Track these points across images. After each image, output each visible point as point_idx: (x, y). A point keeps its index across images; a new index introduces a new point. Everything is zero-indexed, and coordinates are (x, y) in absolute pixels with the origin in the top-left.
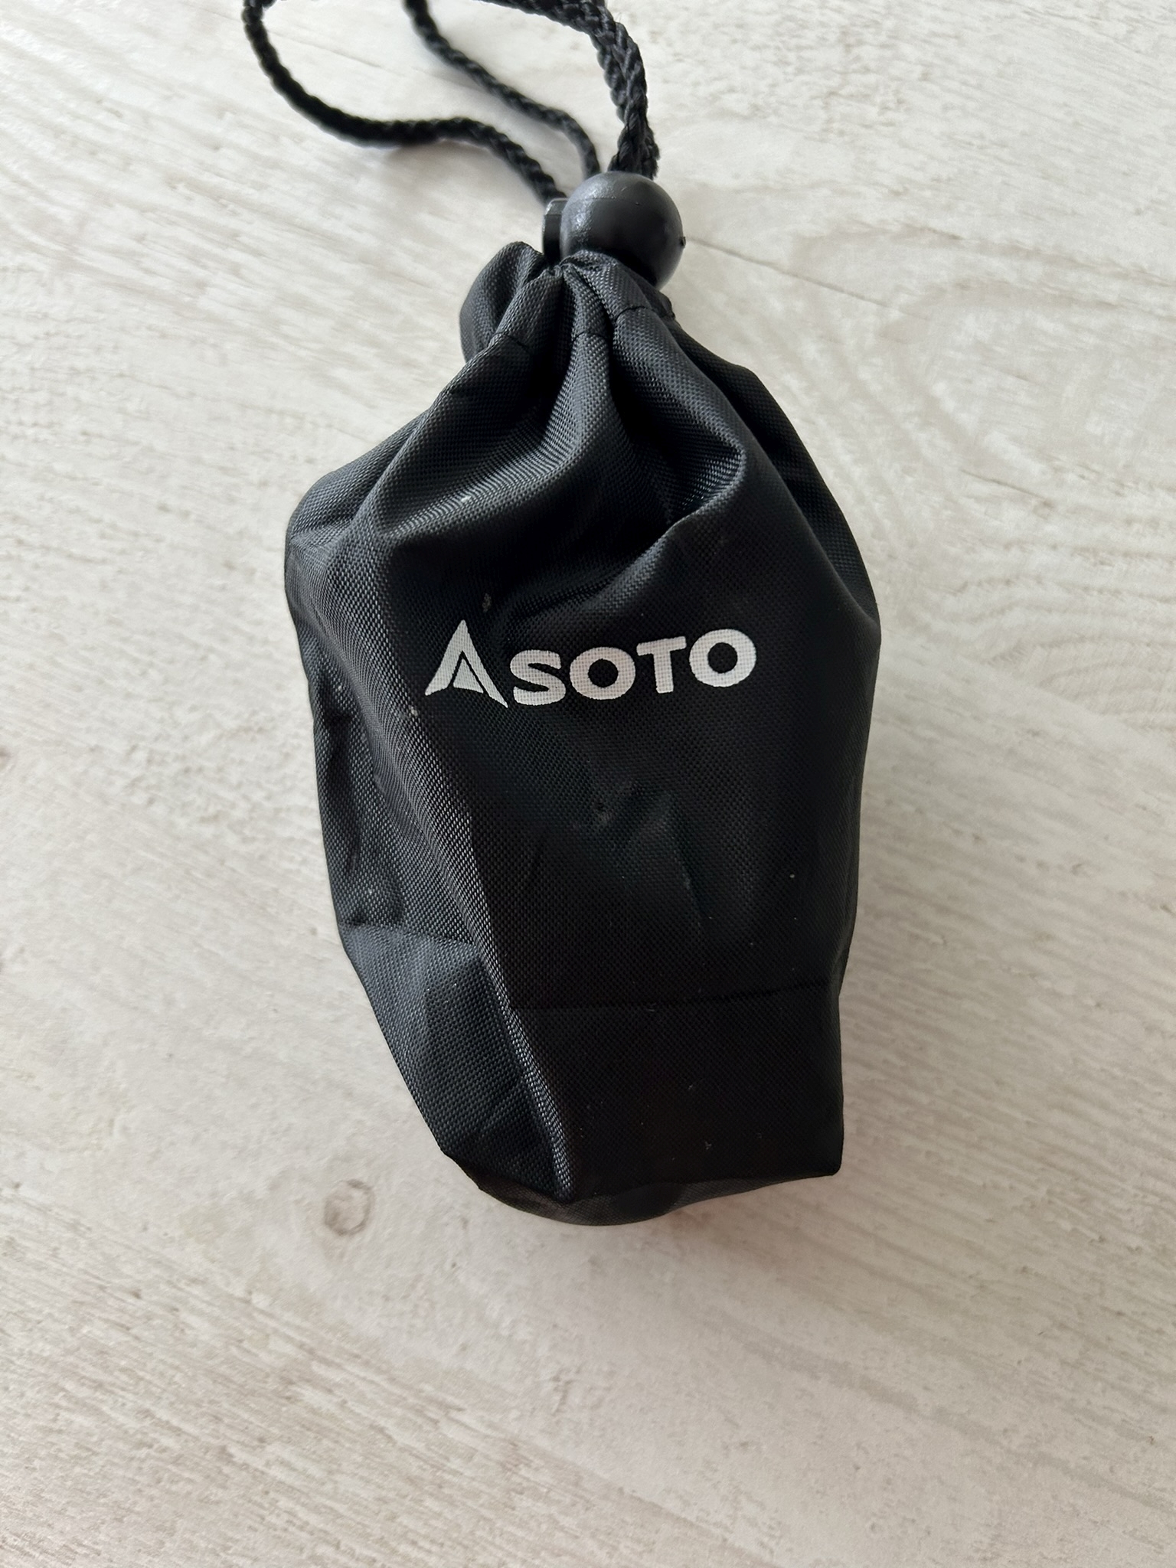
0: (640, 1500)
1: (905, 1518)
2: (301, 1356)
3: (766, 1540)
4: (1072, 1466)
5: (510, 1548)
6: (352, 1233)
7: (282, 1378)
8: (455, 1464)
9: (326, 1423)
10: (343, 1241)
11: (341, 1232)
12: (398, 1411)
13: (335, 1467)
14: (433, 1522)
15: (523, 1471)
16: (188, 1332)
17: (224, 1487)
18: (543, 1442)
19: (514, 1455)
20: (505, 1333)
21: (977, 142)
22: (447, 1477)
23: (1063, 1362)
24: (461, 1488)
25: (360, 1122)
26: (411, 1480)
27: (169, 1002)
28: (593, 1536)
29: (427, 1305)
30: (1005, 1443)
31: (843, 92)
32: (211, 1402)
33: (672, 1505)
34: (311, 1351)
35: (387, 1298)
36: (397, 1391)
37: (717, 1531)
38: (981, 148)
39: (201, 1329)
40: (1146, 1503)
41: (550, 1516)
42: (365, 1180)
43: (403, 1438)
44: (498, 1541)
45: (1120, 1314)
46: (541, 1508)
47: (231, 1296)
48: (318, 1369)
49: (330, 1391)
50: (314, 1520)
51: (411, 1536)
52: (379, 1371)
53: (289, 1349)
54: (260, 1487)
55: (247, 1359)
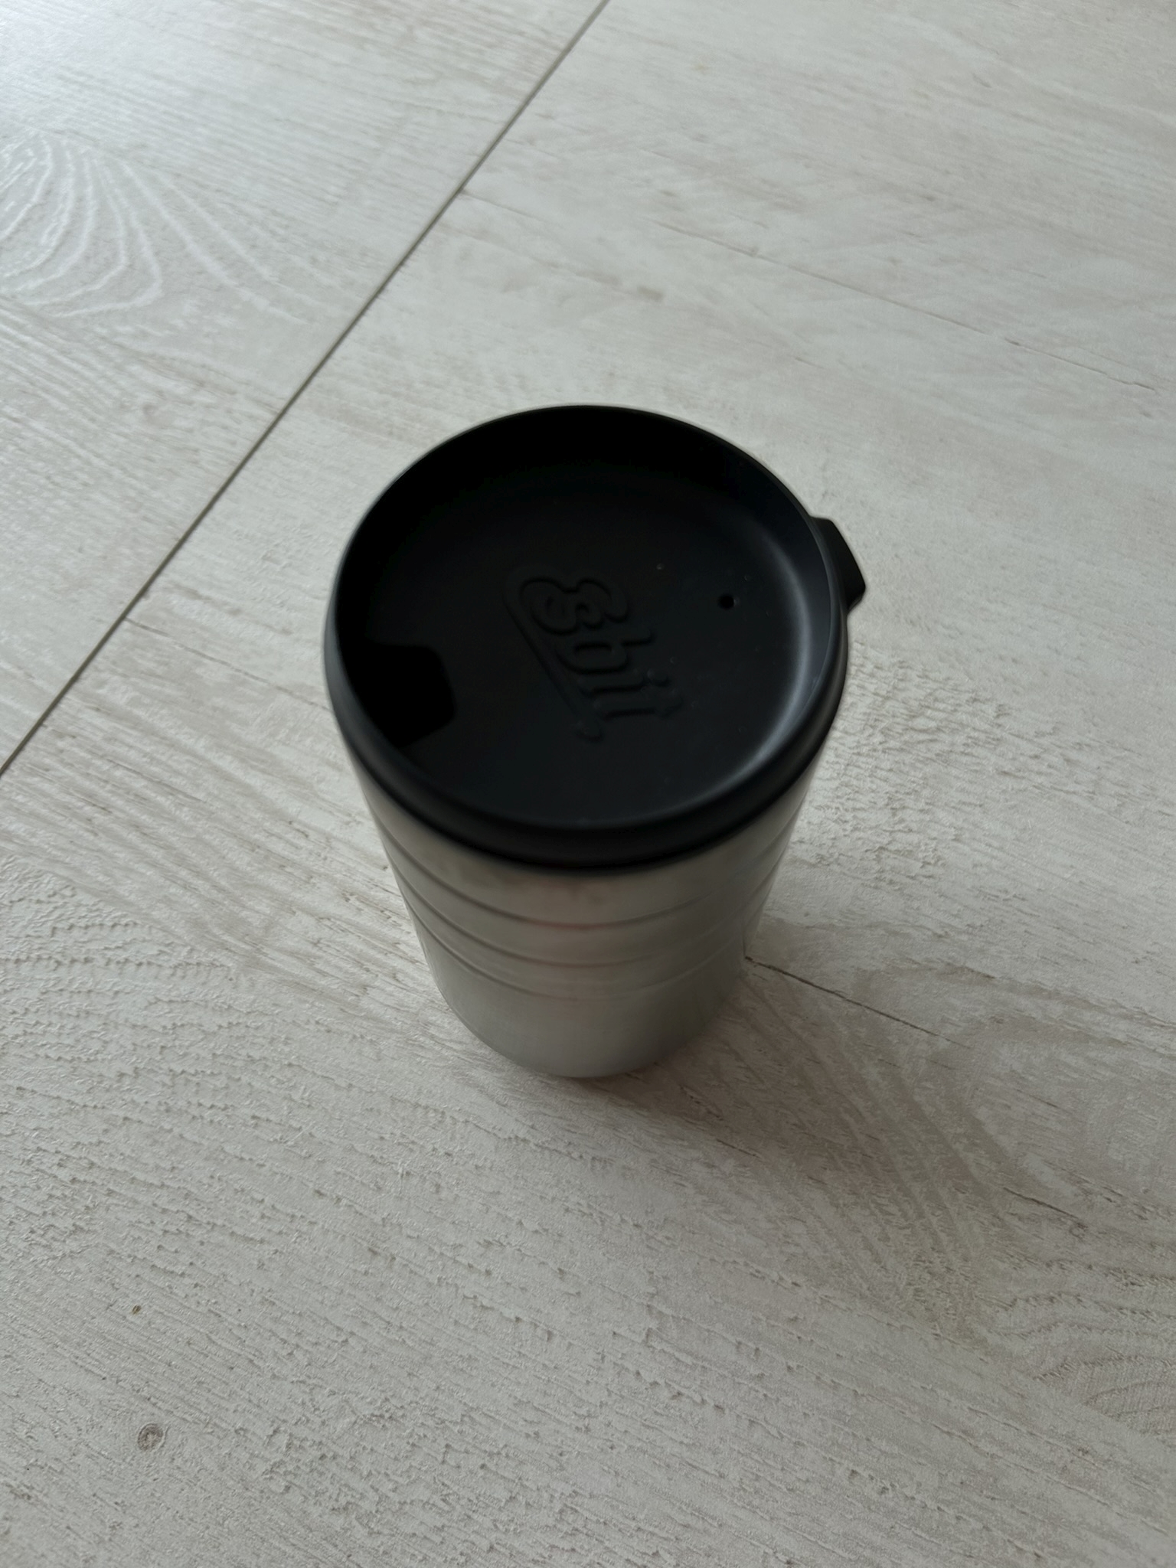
21: (1003, 896)
31: (892, 847)
38: (1005, 900)
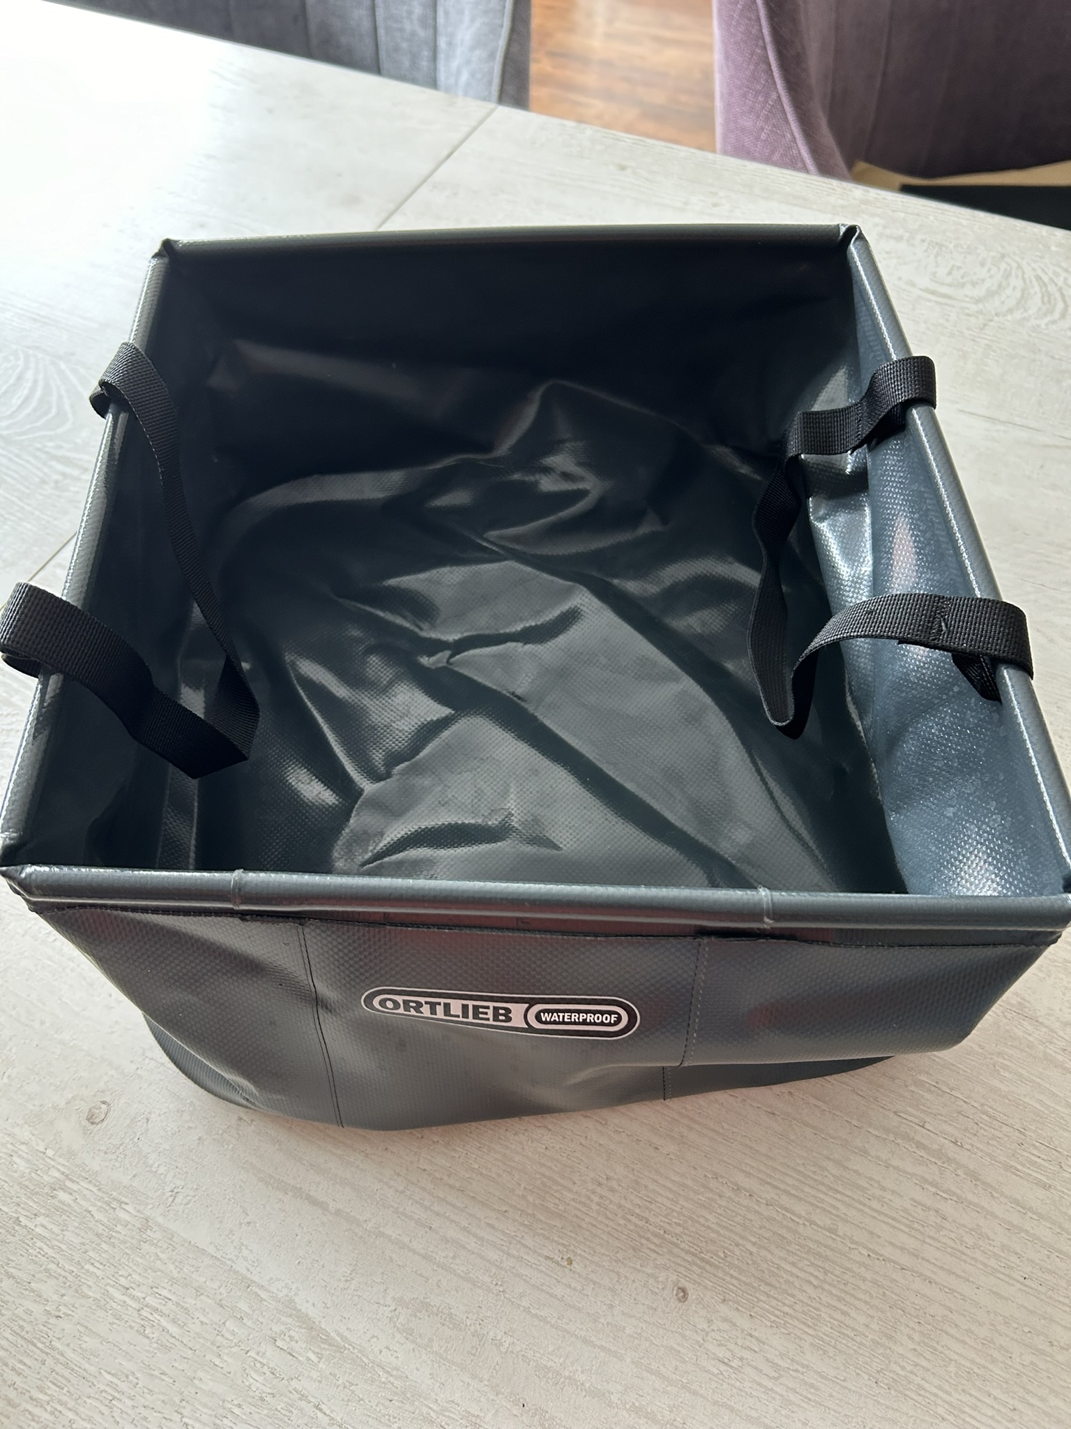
0: (197, 1247)
1: (314, 1260)
2: (62, 1177)
3: (250, 1267)
4: (393, 1238)
5: (134, 1268)
6: (98, 1124)
7: (51, 1188)
8: (119, 1228)
9: (66, 1208)
10: (92, 1127)
11: (93, 1123)
12: (99, 1204)
13: (65, 1228)
14: (103, 1255)
15: (149, 1232)
16: (15, 1166)
17: (14, 1236)
18: (160, 1220)
19: (146, 1224)
20: (154, 1170)
22: (114, 1234)
23: (397, 1191)
24: (119, 1239)
25: (112, 1076)
26: (98, 1235)
27: (42, 1023)
28: (173, 1263)
29: (122, 1156)
30: (364, 1226)
32: (17, 1197)
33: (211, 1250)
34: (67, 1176)
35: (106, 1153)
36: (100, 1194)
37: (229, 1263)
39: (21, 1165)
40: (424, 1257)
41: (156, 1253)
42: (108, 1101)
43: (98, 1216)
44: (130, 1265)
45: (425, 1170)
46: (153, 1249)
47: (37, 1150)
48: (68, 1184)
49: (71, 1194)
50: (50, 1252)
51: (92, 1261)
52: (95, 1185)
53: (57, 1174)
54: (30, 1236)
55: (39, 1178)
